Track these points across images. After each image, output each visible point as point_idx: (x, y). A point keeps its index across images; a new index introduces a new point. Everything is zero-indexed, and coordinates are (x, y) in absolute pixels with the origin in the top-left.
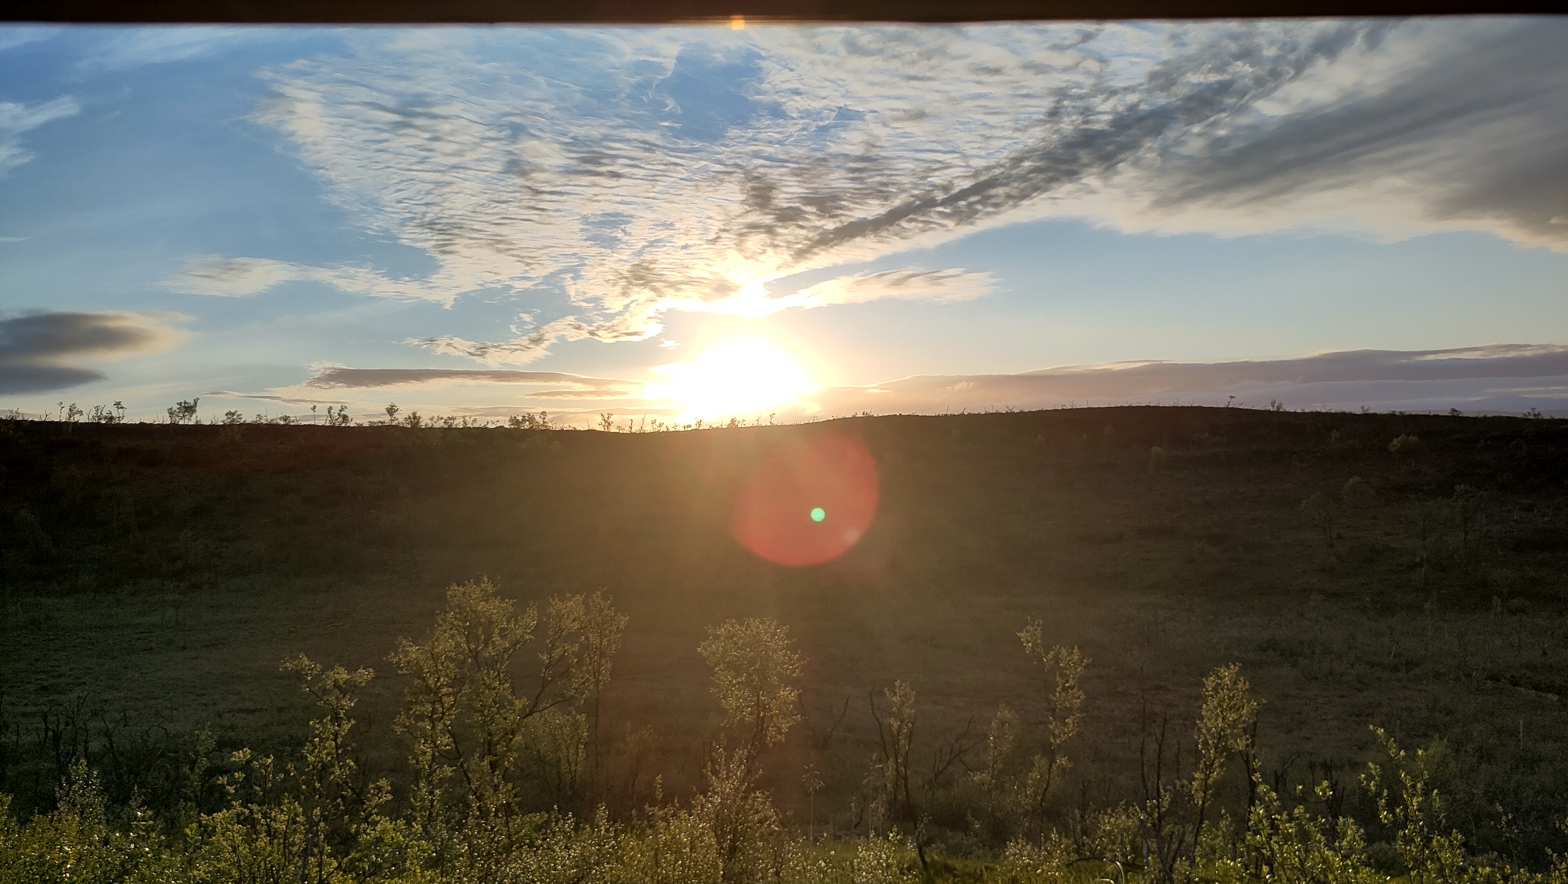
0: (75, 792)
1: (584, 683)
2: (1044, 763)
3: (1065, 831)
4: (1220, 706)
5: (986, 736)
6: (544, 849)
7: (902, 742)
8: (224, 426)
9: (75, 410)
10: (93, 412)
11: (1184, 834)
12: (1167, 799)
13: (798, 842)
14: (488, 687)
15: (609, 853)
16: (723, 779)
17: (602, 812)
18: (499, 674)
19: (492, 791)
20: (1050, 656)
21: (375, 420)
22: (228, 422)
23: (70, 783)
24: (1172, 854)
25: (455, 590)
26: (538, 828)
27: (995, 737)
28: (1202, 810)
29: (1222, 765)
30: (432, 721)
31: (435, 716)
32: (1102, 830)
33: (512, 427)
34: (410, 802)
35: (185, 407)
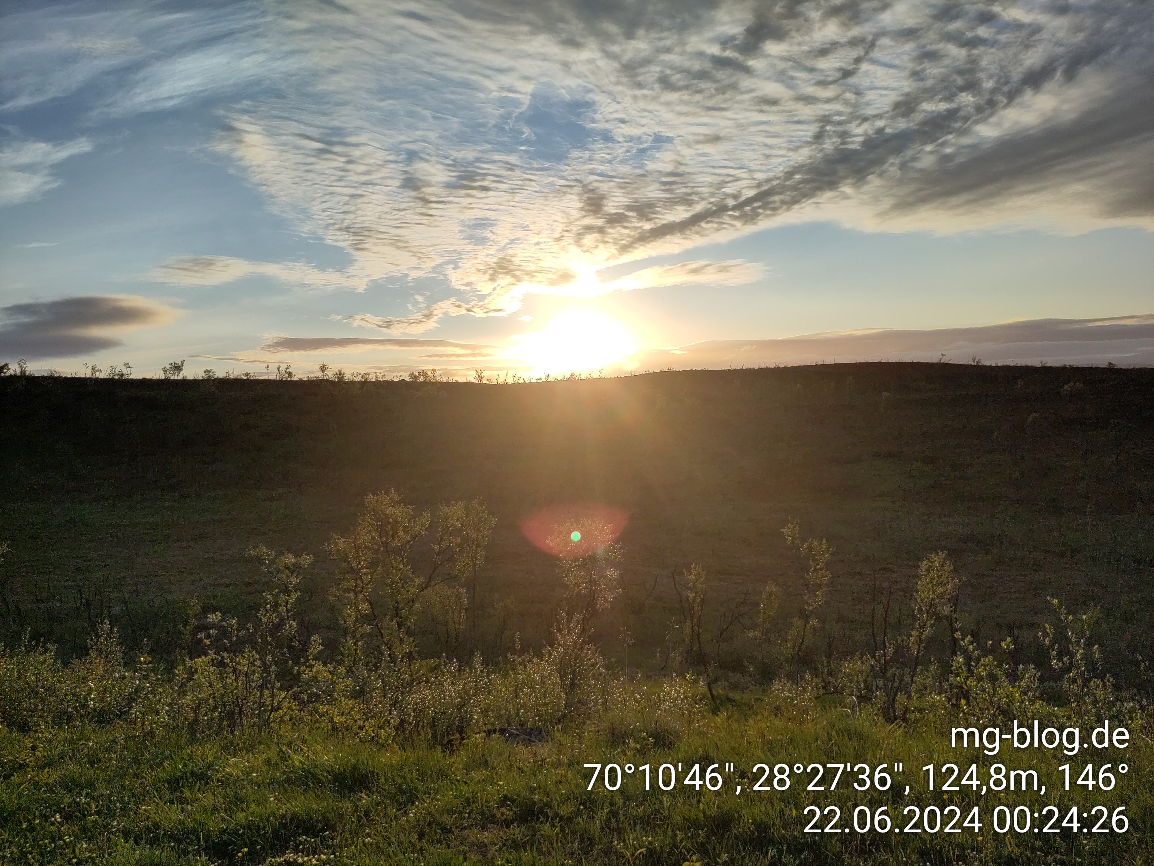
0: (101, 643)
1: (464, 566)
2: (800, 623)
3: (815, 672)
4: (932, 582)
5: (758, 604)
6: (436, 684)
7: (696, 608)
8: (203, 381)
9: (96, 369)
10: (109, 371)
11: (903, 675)
12: (891, 650)
13: (620, 680)
14: (396, 568)
15: (483, 688)
16: (565, 635)
17: (478, 659)
18: (403, 560)
19: (398, 643)
20: (805, 546)
21: (312, 375)
22: (206, 377)
23: (98, 637)
24: (895, 690)
25: (371, 498)
26: (432, 670)
27: (765, 605)
28: (917, 658)
29: (932, 625)
30: (356, 593)
31: (357, 590)
32: (843, 672)
33: (411, 380)
34: (341, 651)
35: (175, 367)
